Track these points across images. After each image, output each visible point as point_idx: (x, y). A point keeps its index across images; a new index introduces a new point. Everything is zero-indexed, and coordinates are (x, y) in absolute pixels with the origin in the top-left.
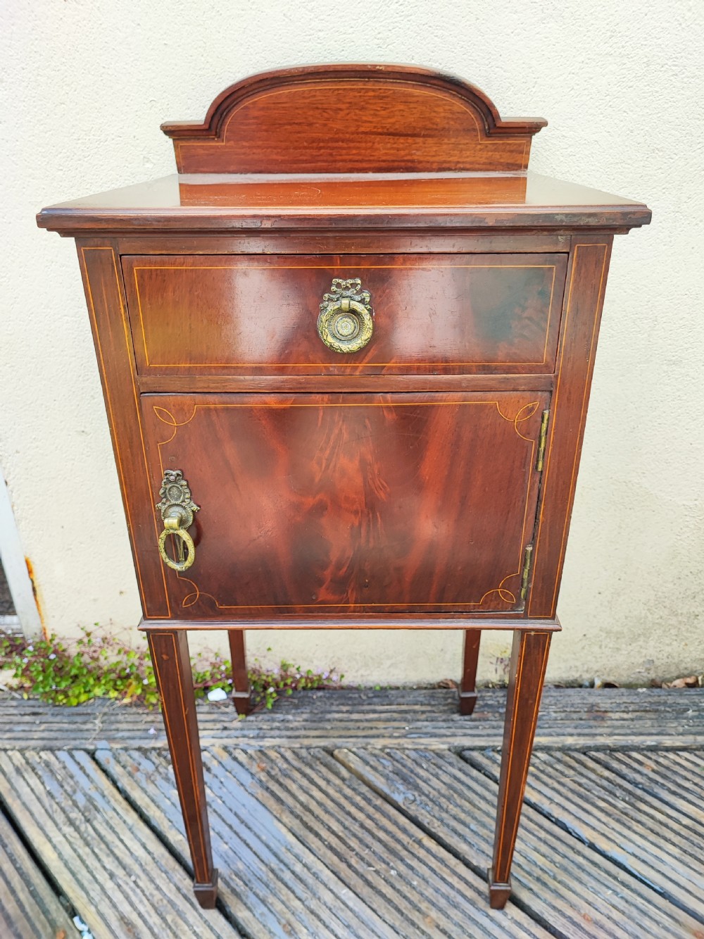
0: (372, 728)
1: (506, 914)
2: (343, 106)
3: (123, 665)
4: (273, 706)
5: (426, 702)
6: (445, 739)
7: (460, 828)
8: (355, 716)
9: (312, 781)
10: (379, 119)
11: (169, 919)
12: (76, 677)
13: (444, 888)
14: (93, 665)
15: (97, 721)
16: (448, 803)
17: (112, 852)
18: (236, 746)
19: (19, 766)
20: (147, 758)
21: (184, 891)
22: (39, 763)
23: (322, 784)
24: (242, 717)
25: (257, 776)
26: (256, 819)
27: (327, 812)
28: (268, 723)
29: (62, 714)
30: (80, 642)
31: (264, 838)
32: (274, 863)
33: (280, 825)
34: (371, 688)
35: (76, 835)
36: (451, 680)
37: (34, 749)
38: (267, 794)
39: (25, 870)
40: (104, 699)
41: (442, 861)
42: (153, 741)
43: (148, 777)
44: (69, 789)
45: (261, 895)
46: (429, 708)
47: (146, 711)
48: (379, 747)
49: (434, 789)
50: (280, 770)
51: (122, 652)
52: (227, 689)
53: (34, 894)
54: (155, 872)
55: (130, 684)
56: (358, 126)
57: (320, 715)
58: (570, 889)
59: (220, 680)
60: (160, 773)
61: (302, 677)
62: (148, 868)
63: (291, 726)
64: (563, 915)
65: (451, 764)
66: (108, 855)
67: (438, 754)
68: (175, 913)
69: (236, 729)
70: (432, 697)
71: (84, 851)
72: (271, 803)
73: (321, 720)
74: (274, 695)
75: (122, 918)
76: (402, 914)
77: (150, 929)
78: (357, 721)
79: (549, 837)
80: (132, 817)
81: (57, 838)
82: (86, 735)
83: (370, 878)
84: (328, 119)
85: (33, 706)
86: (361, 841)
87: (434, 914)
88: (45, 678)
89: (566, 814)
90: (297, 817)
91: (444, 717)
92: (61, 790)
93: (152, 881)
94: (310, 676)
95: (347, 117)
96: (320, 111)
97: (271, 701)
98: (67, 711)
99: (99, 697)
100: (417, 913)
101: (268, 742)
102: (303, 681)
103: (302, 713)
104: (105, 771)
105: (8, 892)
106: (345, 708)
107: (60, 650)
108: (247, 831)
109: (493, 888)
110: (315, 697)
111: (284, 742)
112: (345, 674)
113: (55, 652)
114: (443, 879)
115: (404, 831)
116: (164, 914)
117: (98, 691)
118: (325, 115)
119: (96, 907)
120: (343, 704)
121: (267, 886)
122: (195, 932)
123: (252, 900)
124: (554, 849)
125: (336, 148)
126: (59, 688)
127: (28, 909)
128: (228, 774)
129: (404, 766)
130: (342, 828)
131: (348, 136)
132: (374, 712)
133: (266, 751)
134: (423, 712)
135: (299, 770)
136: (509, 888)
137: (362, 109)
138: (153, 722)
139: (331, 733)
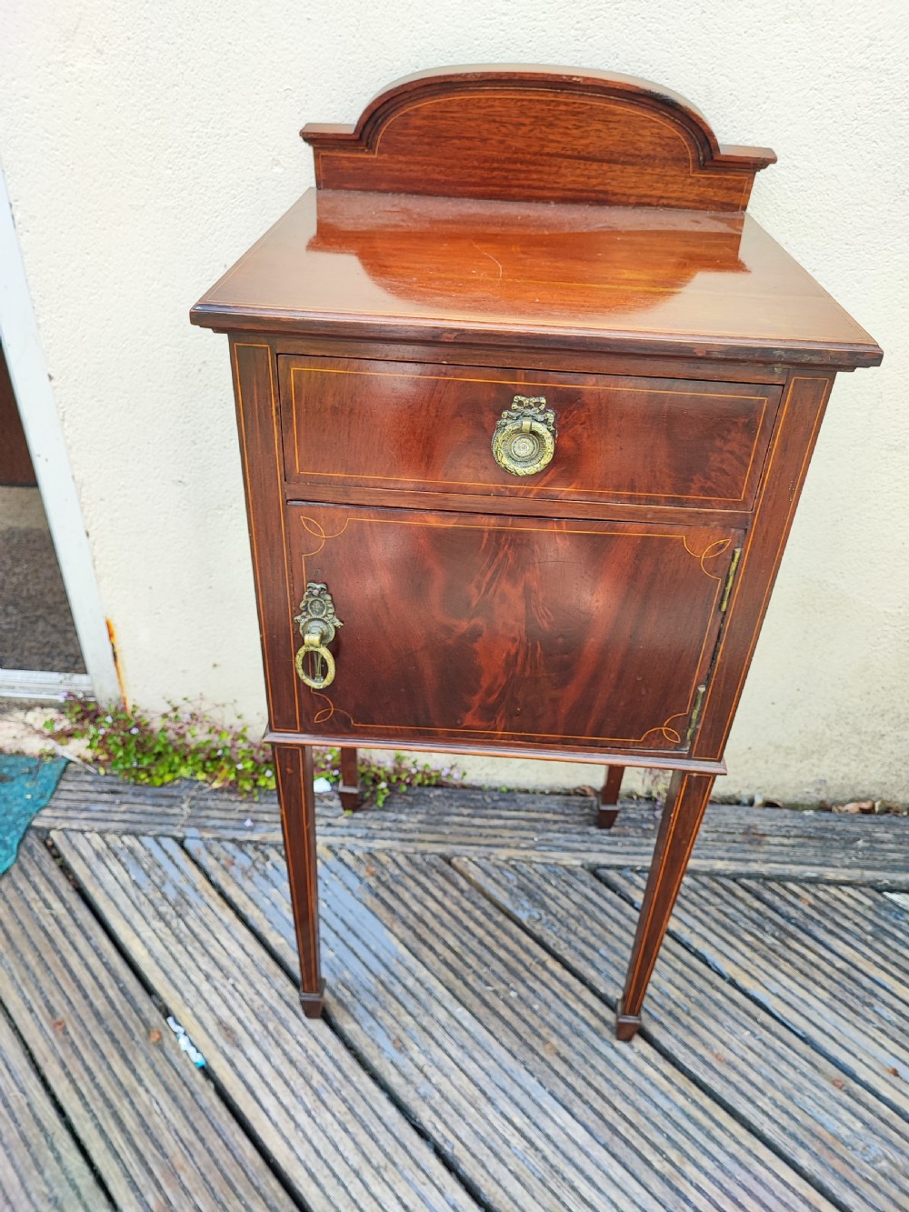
0: (495, 836)
1: (632, 1047)
2: (527, 121)
3: (214, 745)
4: (384, 802)
5: (560, 810)
6: (578, 854)
7: (588, 952)
8: (477, 821)
9: (426, 891)
10: (570, 139)
11: (271, 1026)
12: (159, 755)
13: (567, 1015)
14: (180, 742)
15: (185, 806)
16: (577, 925)
17: (207, 951)
18: (342, 846)
19: (100, 851)
20: (243, 851)
21: (287, 998)
22: (122, 849)
23: (439, 894)
24: (348, 813)
25: (366, 881)
26: (364, 926)
27: (443, 924)
28: (379, 822)
29: (144, 795)
30: (165, 716)
31: (373, 947)
32: (384, 975)
33: (391, 936)
34: (496, 790)
35: (167, 930)
36: (590, 787)
37: (115, 832)
38: (376, 902)
39: (112, 966)
40: (191, 780)
41: (567, 986)
42: (249, 833)
43: (245, 872)
44: (157, 881)
45: (370, 1007)
46: (562, 818)
47: (240, 798)
48: (504, 858)
49: (563, 908)
50: (391, 876)
51: (213, 731)
52: (332, 780)
53: (124, 991)
54: (255, 976)
55: (222, 768)
56: (543, 146)
57: (437, 817)
58: (704, 1027)
59: (324, 770)
60: (257, 870)
61: (418, 772)
62: (247, 971)
63: (404, 827)
64: (694, 1052)
65: (582, 882)
66: (203, 955)
67: (570, 872)
68: (277, 1021)
69: (342, 827)
70: (567, 805)
71: (177, 949)
72: (382, 911)
73: (438, 823)
74: (386, 791)
75: (220, 1023)
76: (520, 1038)
77: (251, 1036)
78: (479, 827)
79: (686, 969)
80: (228, 916)
81: (146, 933)
82: (173, 820)
83: (487, 997)
84: (507, 135)
85: (111, 783)
86: (479, 958)
87: (555, 1040)
88: (127, 754)
89: (707, 945)
90: (410, 928)
91: (579, 829)
92: (148, 881)
93: (252, 985)
94: (427, 771)
95: (531, 134)
96: (497, 125)
97: (382, 797)
98: (149, 791)
99: (185, 779)
100: (537, 1039)
101: (378, 844)
102: (419, 776)
103: (417, 813)
104: (196, 862)
105: (97, 988)
106: (466, 811)
107: (143, 723)
108: (355, 939)
109: (621, 1020)
110: (431, 795)
111: (396, 844)
112: (468, 772)
113: (137, 726)
114: (567, 1005)
115: (527, 951)
116: (265, 1021)
117: (184, 772)
118: (503, 130)
119: (192, 1009)
120: (464, 806)
121: (377, 999)
122: (298, 1042)
123: (360, 1012)
124: (690, 982)
125: (514, 170)
126: (140, 766)
127: (118, 1006)
128: (333, 876)
129: (531, 881)
130: (458, 943)
131: (528, 156)
132: (500, 817)
133: (376, 854)
134: (555, 822)
135: (412, 877)
136: (638, 1022)
137: (550, 125)
138: (247, 811)
139: (450, 838)
